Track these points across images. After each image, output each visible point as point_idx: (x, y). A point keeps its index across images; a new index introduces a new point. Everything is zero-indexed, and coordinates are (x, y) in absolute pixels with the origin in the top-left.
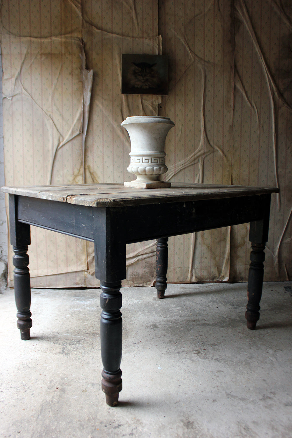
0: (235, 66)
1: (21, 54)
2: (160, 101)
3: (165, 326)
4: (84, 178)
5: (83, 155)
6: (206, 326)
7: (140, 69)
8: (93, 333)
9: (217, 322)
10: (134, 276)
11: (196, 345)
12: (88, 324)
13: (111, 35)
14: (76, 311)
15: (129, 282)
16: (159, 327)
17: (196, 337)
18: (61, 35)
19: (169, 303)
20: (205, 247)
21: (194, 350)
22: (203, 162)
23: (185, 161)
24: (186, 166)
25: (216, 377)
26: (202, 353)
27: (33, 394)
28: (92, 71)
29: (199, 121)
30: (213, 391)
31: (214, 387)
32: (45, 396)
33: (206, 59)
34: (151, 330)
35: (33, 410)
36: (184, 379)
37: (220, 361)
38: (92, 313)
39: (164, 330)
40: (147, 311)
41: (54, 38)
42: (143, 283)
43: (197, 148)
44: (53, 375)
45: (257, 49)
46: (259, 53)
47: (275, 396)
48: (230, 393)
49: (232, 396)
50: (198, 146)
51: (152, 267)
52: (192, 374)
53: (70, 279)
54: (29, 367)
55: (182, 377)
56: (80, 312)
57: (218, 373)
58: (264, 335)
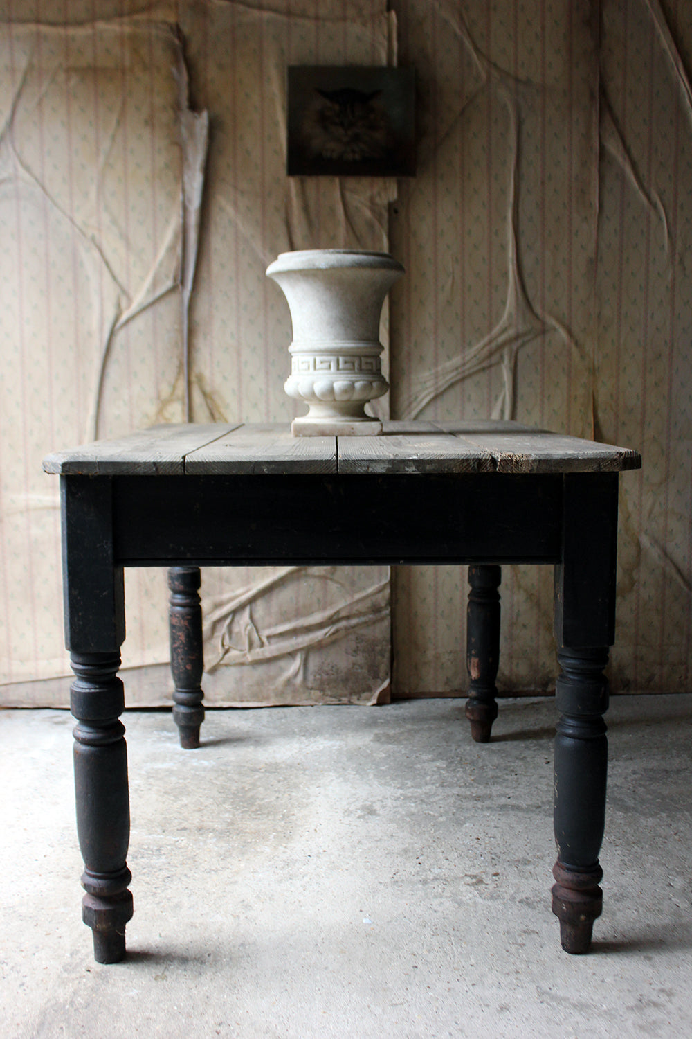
0: (603, 92)
1: (12, 70)
2: (393, 195)
3: (395, 810)
4: (186, 409)
5: (183, 344)
6: (511, 812)
7: (337, 107)
8: (200, 829)
9: (542, 802)
10: (325, 677)
11: (475, 861)
12: (190, 805)
13: (256, 13)
14: (160, 769)
15: (313, 692)
16: (381, 812)
17: (476, 841)
18: (121, 15)
19: (415, 749)
20: (520, 597)
21: (466, 875)
22: (513, 362)
23: (463, 358)
24: (467, 373)
25: (516, 946)
26: (487, 884)
27: (22, 984)
28: (205, 115)
29: (503, 247)
30: (502, 984)
31: (508, 974)
32: (55, 991)
33: (522, 75)
34: (358, 820)
35: (18, 1025)
36: (429, 951)
37: (535, 904)
38: (203, 774)
39: (391, 821)
40: (353, 770)
41: (101, 25)
42: (351, 694)
43: (498, 322)
44: (81, 935)
45: (666, 42)
46: (669, 53)
47: (670, 1001)
48: (550, 989)
49: (553, 998)
50: (499, 316)
51: (373, 650)
52: (452, 938)
53: (152, 683)
54: (21, 916)
55: (425, 946)
56: (171, 772)
57: (524, 936)
58: (665, 838)
